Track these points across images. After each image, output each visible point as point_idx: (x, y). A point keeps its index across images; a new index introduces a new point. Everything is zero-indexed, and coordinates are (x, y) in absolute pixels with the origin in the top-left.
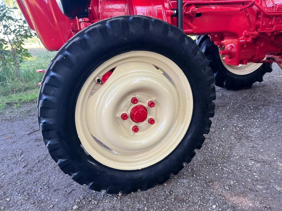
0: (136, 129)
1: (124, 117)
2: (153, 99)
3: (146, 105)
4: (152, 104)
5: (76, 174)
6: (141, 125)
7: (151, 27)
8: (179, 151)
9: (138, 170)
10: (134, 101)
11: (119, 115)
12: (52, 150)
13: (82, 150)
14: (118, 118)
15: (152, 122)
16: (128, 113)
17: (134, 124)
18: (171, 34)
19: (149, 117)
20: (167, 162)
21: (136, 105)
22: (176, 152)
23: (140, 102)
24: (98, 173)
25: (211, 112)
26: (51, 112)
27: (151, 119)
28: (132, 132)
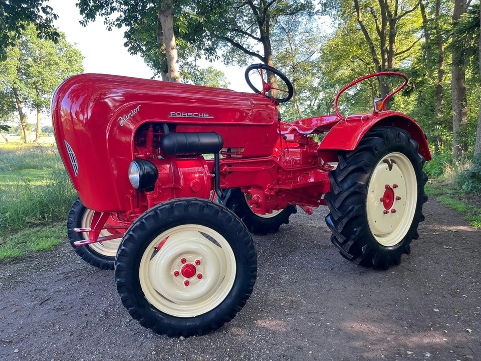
0: (187, 283)
1: (177, 274)
2: (199, 258)
3: (194, 264)
4: (198, 263)
5: (142, 319)
6: (192, 280)
7: (190, 209)
8: (229, 301)
9: (193, 317)
10: (184, 261)
11: (172, 273)
12: (124, 301)
13: (146, 300)
14: (172, 275)
15: (200, 277)
16: (180, 271)
17: (186, 279)
18: (206, 210)
19: (197, 273)
20: (218, 310)
21: (185, 264)
22: (226, 301)
23: (189, 261)
24: (159, 319)
25: (254, 266)
26: (123, 274)
27: (199, 274)
28: (185, 286)
